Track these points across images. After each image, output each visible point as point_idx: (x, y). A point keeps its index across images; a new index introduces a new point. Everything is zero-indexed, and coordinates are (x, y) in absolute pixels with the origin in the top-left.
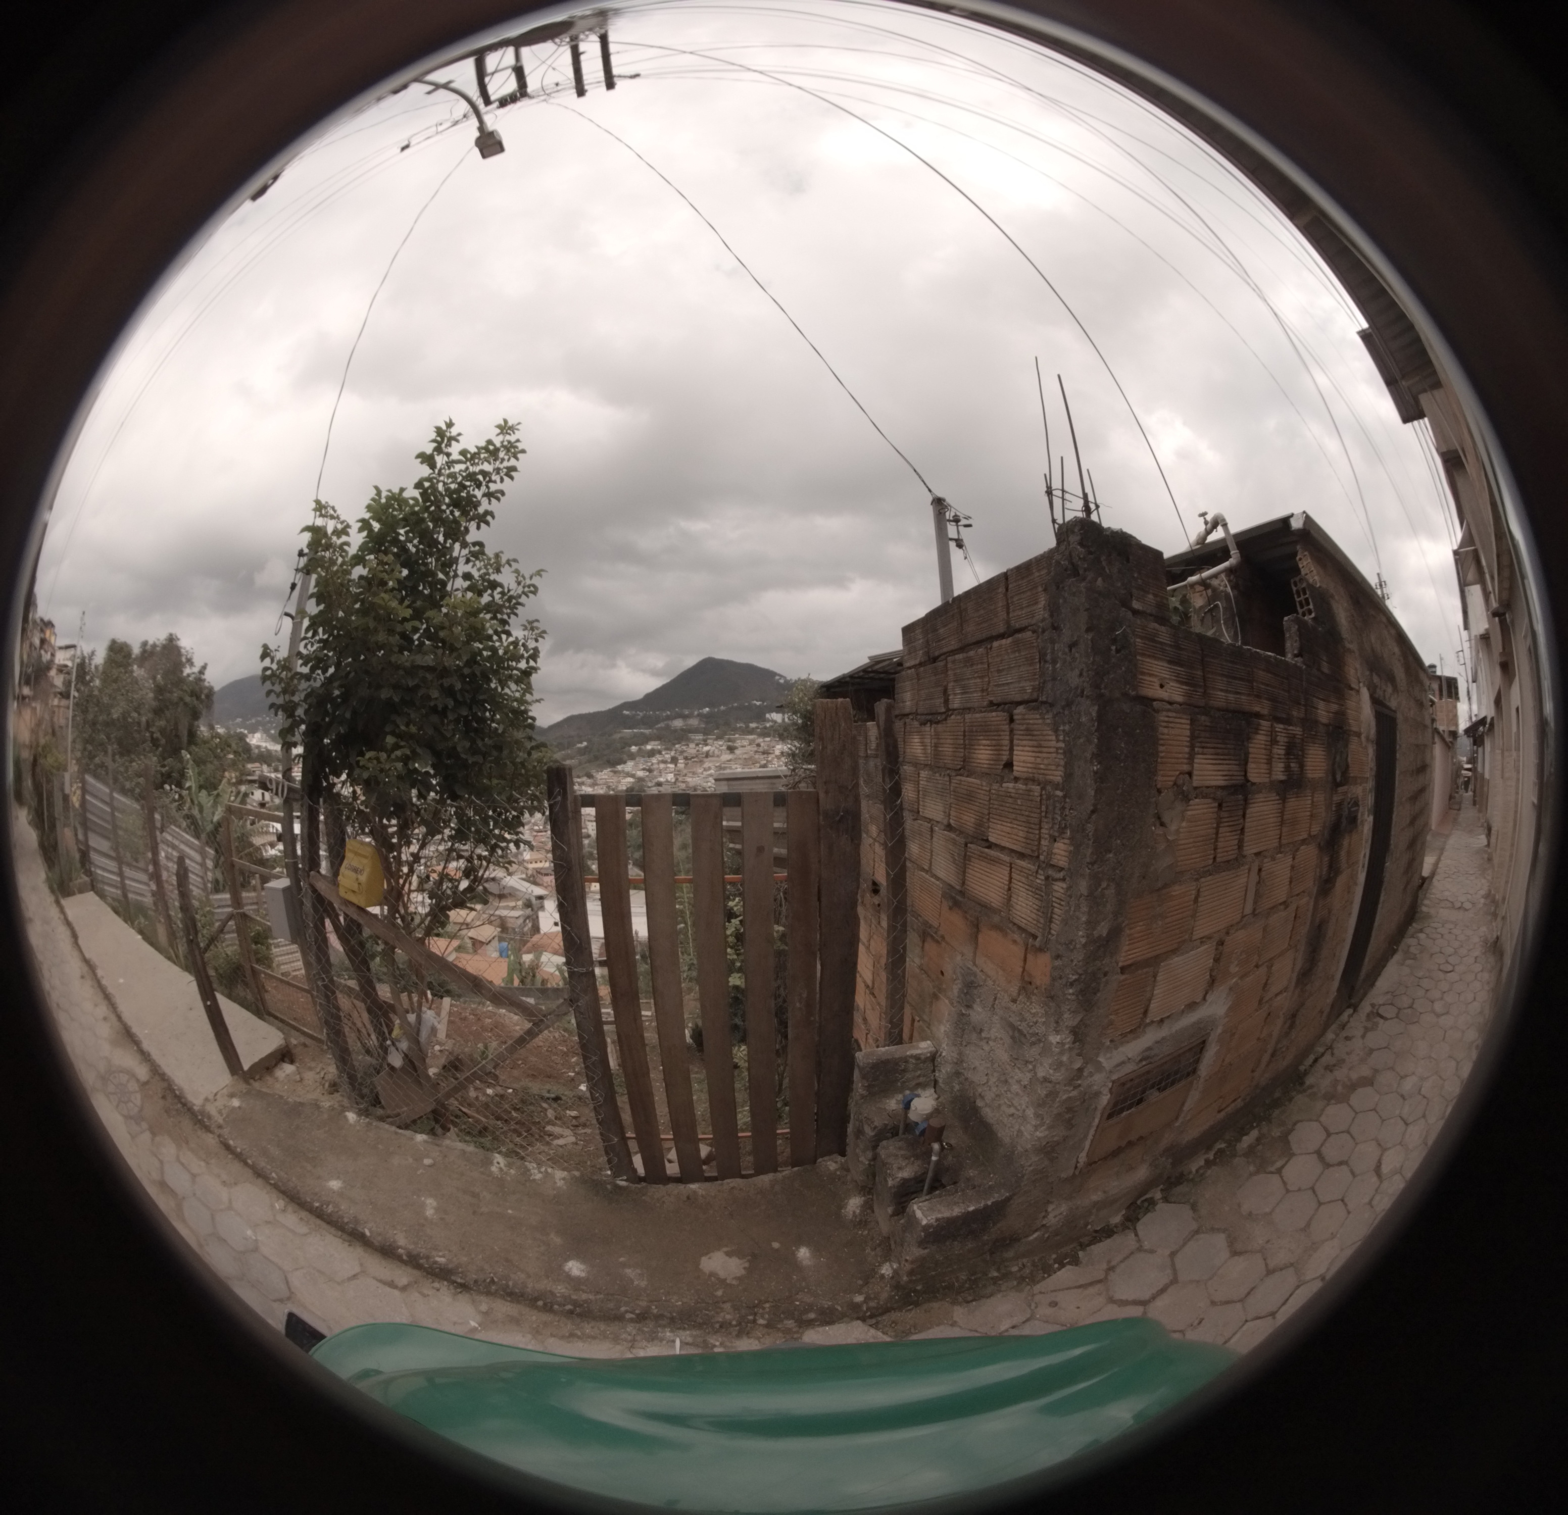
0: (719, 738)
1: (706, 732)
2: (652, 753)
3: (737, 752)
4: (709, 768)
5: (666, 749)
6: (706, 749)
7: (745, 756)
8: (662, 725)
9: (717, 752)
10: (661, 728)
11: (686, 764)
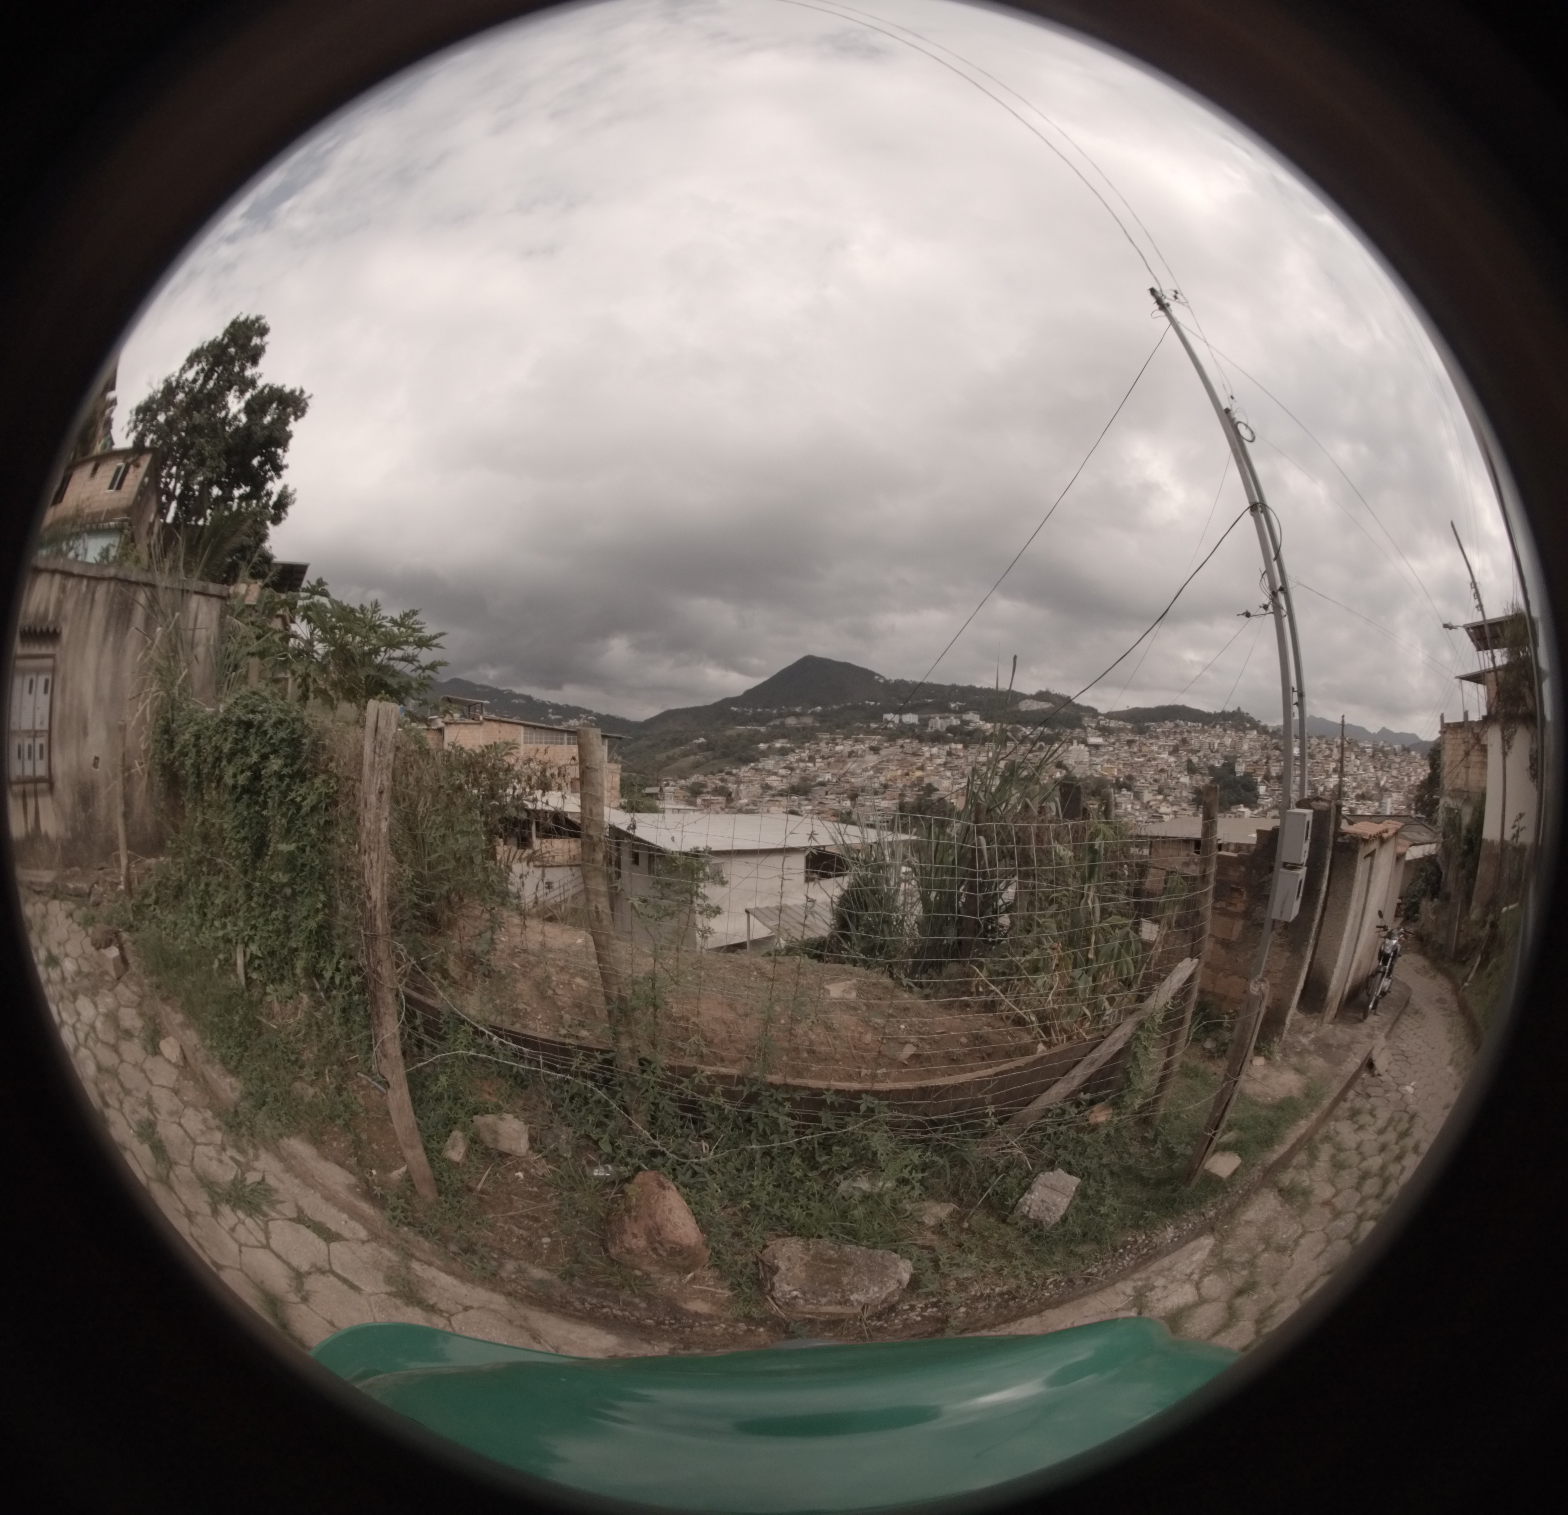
1: (830, 731)
2: (783, 752)
3: (883, 752)
5: (799, 747)
7: (896, 757)
8: (776, 722)
10: (777, 726)
11: (826, 764)
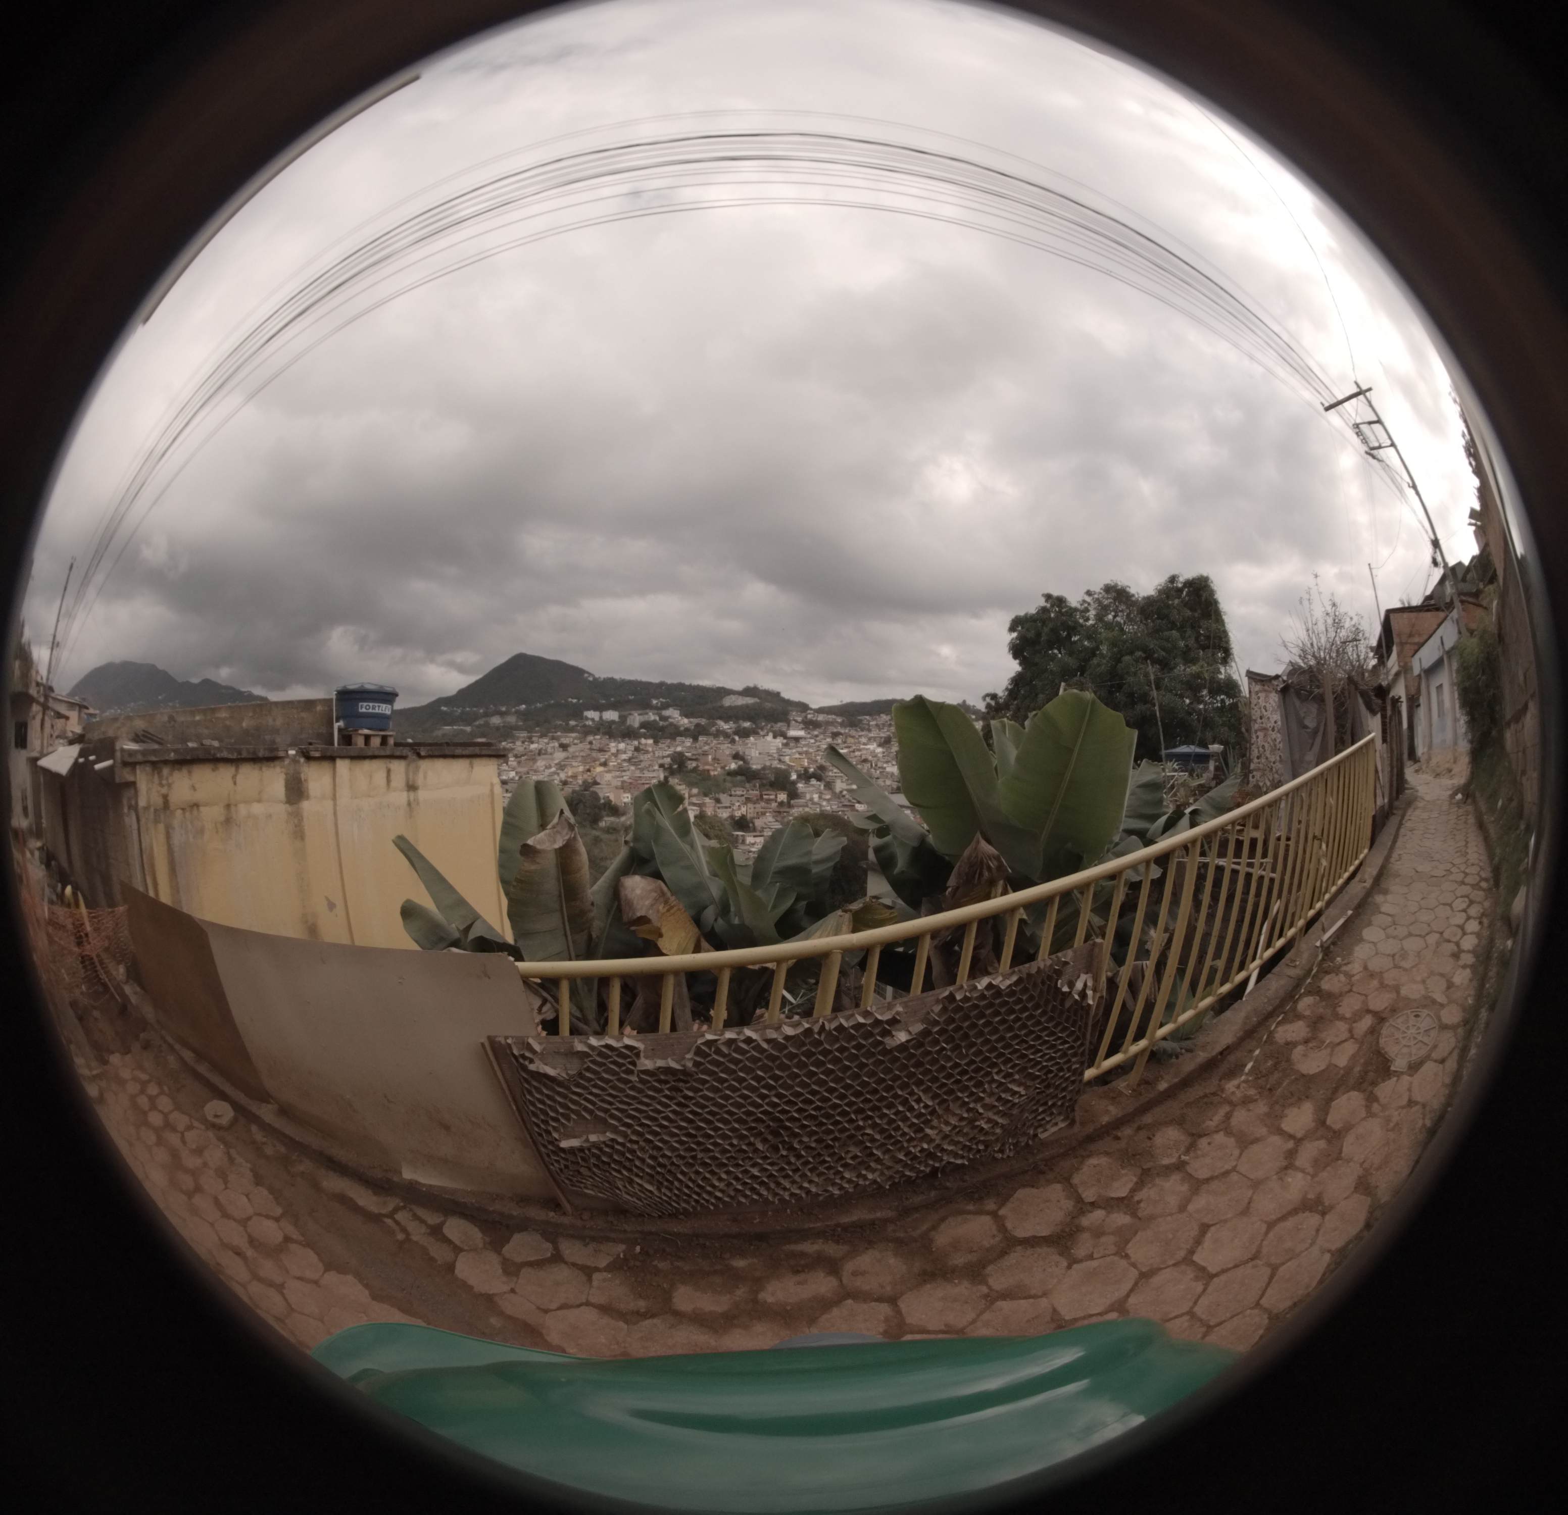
0: (543, 736)
1: (529, 730)
3: (572, 749)
4: (550, 767)
6: (533, 746)
7: (582, 754)
8: (481, 722)
9: (549, 750)
10: (479, 726)
11: (519, 762)
